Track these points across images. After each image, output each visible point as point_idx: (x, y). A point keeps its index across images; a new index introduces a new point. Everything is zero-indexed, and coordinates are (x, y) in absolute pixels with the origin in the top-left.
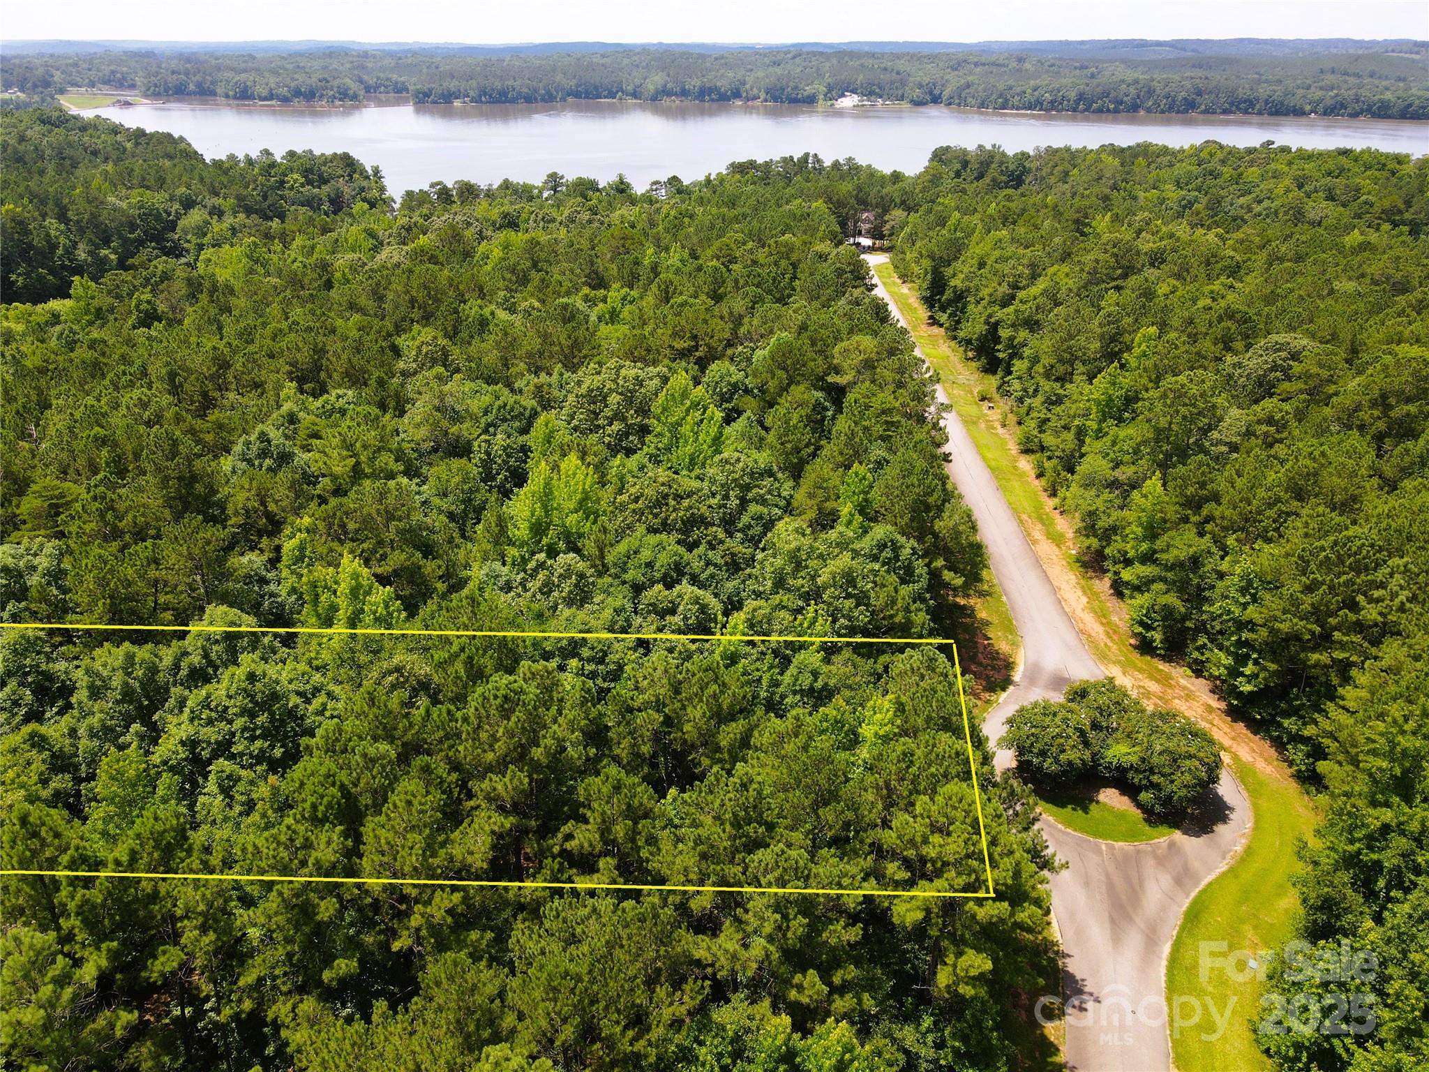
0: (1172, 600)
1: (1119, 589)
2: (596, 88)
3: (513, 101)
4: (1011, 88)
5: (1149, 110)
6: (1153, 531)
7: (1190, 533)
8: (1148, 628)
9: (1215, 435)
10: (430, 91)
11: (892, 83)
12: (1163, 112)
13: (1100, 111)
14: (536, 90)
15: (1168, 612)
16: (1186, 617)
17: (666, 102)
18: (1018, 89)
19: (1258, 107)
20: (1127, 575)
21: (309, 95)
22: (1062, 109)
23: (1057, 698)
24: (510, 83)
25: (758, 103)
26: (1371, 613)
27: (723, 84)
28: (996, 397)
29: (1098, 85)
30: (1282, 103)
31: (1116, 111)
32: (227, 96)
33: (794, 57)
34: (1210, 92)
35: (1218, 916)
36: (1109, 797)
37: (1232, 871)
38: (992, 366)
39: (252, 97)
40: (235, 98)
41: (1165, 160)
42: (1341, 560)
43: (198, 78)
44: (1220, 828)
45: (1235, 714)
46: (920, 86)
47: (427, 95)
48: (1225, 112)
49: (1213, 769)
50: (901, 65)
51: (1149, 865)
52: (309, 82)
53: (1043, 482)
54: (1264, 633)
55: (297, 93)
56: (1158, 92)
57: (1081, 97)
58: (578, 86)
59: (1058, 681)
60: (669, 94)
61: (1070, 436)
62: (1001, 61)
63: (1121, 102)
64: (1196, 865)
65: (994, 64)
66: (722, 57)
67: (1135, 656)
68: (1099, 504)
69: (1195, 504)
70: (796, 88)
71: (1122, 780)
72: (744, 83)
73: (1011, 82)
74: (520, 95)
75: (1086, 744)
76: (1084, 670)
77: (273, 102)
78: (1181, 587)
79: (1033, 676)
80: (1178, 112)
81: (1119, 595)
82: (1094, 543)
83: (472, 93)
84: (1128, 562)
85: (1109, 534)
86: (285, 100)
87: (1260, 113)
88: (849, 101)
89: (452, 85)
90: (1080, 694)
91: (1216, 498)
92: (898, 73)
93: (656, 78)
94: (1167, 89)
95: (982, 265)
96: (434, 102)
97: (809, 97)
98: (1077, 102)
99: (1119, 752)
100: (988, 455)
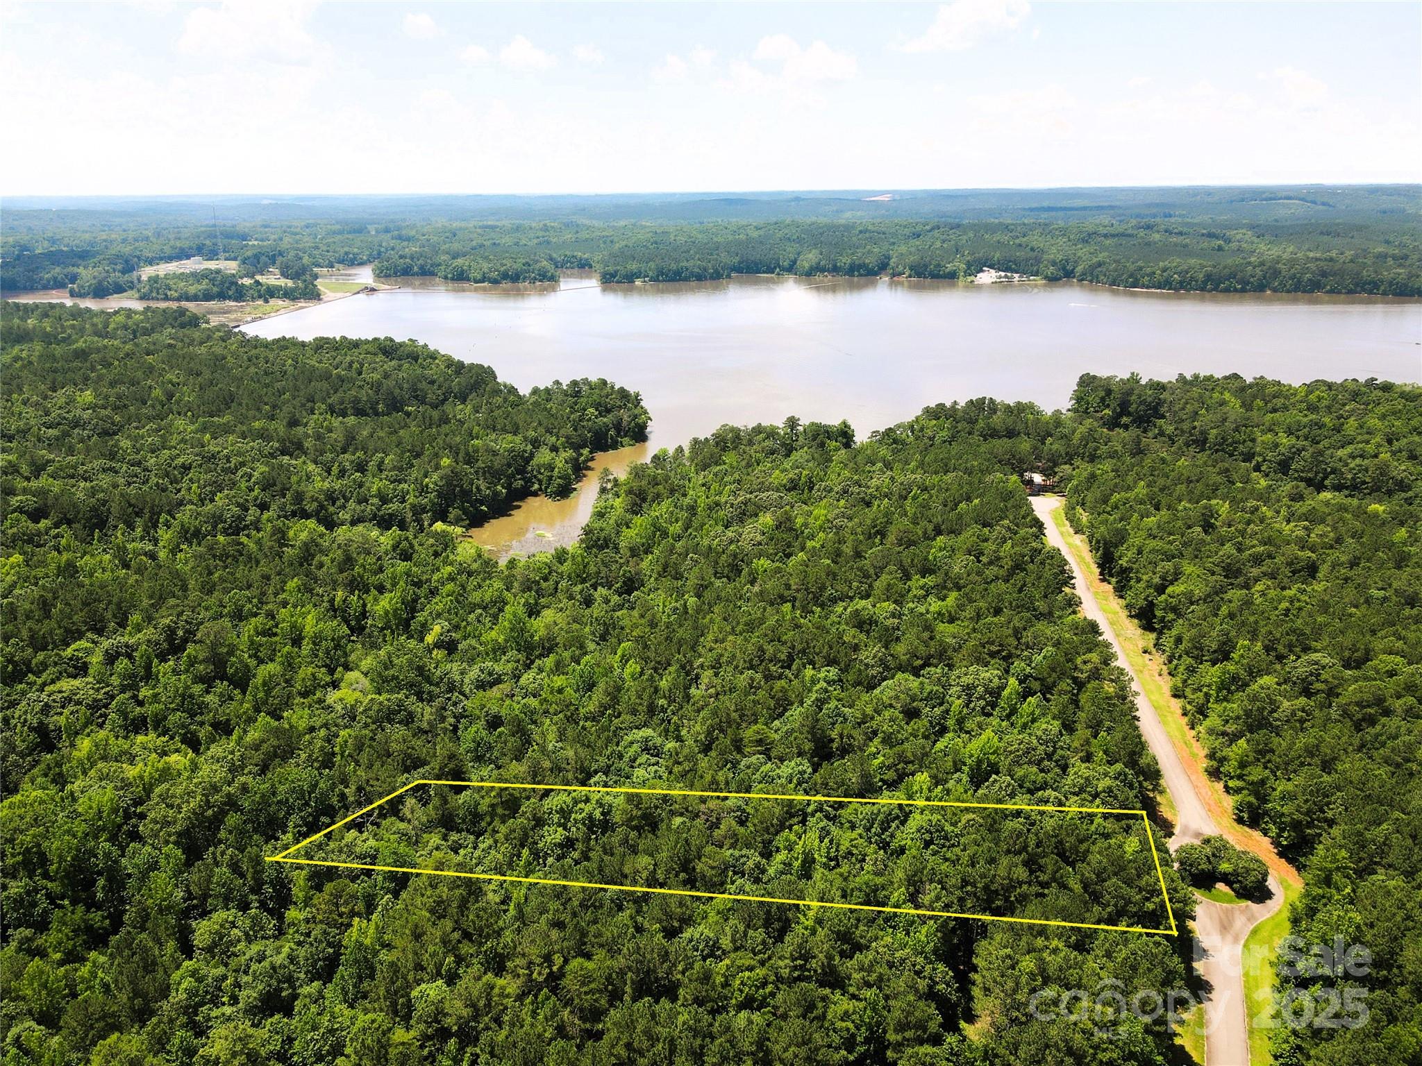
0: (1252, 799)
1: (1227, 789)
2: (756, 264)
3: (686, 279)
4: (1141, 269)
5: (1275, 290)
6: (1243, 765)
7: (1260, 769)
8: (1241, 811)
9: (1275, 715)
10: (616, 272)
11: (1027, 260)
12: (1288, 291)
13: (1227, 290)
14: (705, 269)
15: (1250, 805)
16: (1259, 807)
17: (819, 277)
18: (1149, 270)
19: (1382, 288)
20: (1231, 784)
21: (515, 278)
22: (1192, 289)
23: (1197, 842)
24: (685, 264)
25: (902, 278)
26: (1330, 815)
27: (871, 261)
28: (1154, 651)
29: (1225, 268)
30: (1406, 285)
31: (1243, 290)
32: (446, 278)
33: (932, 229)
34: (1335, 274)
35: (1264, 934)
36: (1220, 886)
37: (1272, 918)
38: (1148, 627)
39: (468, 280)
40: (452, 279)
41: (1279, 402)
42: (1318, 790)
43: (421, 262)
44: (1268, 902)
45: (1281, 855)
46: (1054, 263)
47: (613, 275)
48: (1350, 292)
49: (1265, 875)
50: (1035, 240)
51: (1237, 914)
52: (515, 266)
53: (1186, 719)
54: (1288, 819)
55: (504, 276)
56: (1284, 273)
57: (1209, 277)
58: (740, 263)
59: (1198, 835)
60: (822, 270)
61: (1201, 695)
62: (1130, 231)
63: (1248, 283)
64: (1257, 915)
65: (1123, 235)
66: (866, 231)
67: (1235, 824)
68: (1217, 743)
69: (1262, 753)
70: (938, 265)
71: (1226, 879)
72: (889, 258)
73: (1140, 263)
74: (692, 275)
75: (1210, 863)
76: (1210, 830)
77: (486, 284)
78: (1257, 795)
79: (1185, 831)
80: (1304, 292)
81: (1228, 792)
82: (1215, 763)
83: (651, 274)
84: (1231, 778)
85: (1222, 760)
86: (495, 282)
87: (1385, 294)
88: (987, 277)
89: (633, 266)
90: (1207, 841)
91: (1273, 751)
92: (1032, 249)
93: (810, 256)
94: (1293, 271)
95: (1140, 552)
96: (618, 282)
97: (949, 273)
98: (1205, 283)
99: (1225, 867)
100: (1153, 698)
